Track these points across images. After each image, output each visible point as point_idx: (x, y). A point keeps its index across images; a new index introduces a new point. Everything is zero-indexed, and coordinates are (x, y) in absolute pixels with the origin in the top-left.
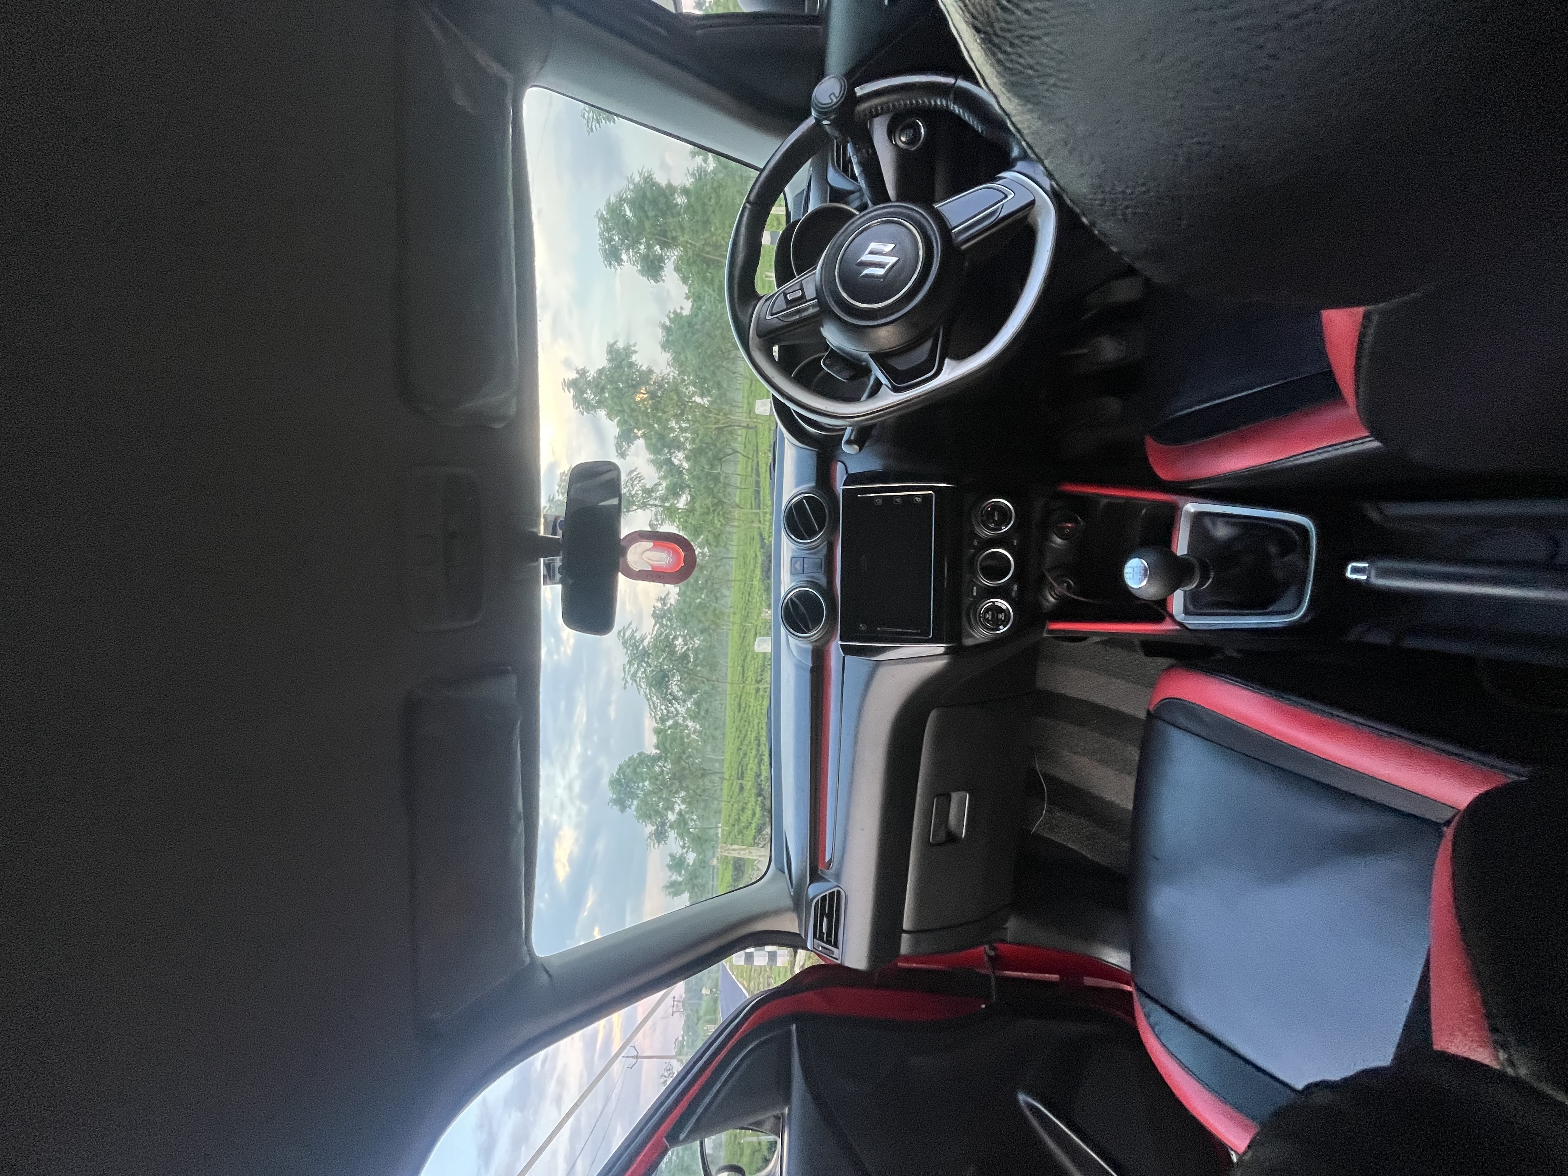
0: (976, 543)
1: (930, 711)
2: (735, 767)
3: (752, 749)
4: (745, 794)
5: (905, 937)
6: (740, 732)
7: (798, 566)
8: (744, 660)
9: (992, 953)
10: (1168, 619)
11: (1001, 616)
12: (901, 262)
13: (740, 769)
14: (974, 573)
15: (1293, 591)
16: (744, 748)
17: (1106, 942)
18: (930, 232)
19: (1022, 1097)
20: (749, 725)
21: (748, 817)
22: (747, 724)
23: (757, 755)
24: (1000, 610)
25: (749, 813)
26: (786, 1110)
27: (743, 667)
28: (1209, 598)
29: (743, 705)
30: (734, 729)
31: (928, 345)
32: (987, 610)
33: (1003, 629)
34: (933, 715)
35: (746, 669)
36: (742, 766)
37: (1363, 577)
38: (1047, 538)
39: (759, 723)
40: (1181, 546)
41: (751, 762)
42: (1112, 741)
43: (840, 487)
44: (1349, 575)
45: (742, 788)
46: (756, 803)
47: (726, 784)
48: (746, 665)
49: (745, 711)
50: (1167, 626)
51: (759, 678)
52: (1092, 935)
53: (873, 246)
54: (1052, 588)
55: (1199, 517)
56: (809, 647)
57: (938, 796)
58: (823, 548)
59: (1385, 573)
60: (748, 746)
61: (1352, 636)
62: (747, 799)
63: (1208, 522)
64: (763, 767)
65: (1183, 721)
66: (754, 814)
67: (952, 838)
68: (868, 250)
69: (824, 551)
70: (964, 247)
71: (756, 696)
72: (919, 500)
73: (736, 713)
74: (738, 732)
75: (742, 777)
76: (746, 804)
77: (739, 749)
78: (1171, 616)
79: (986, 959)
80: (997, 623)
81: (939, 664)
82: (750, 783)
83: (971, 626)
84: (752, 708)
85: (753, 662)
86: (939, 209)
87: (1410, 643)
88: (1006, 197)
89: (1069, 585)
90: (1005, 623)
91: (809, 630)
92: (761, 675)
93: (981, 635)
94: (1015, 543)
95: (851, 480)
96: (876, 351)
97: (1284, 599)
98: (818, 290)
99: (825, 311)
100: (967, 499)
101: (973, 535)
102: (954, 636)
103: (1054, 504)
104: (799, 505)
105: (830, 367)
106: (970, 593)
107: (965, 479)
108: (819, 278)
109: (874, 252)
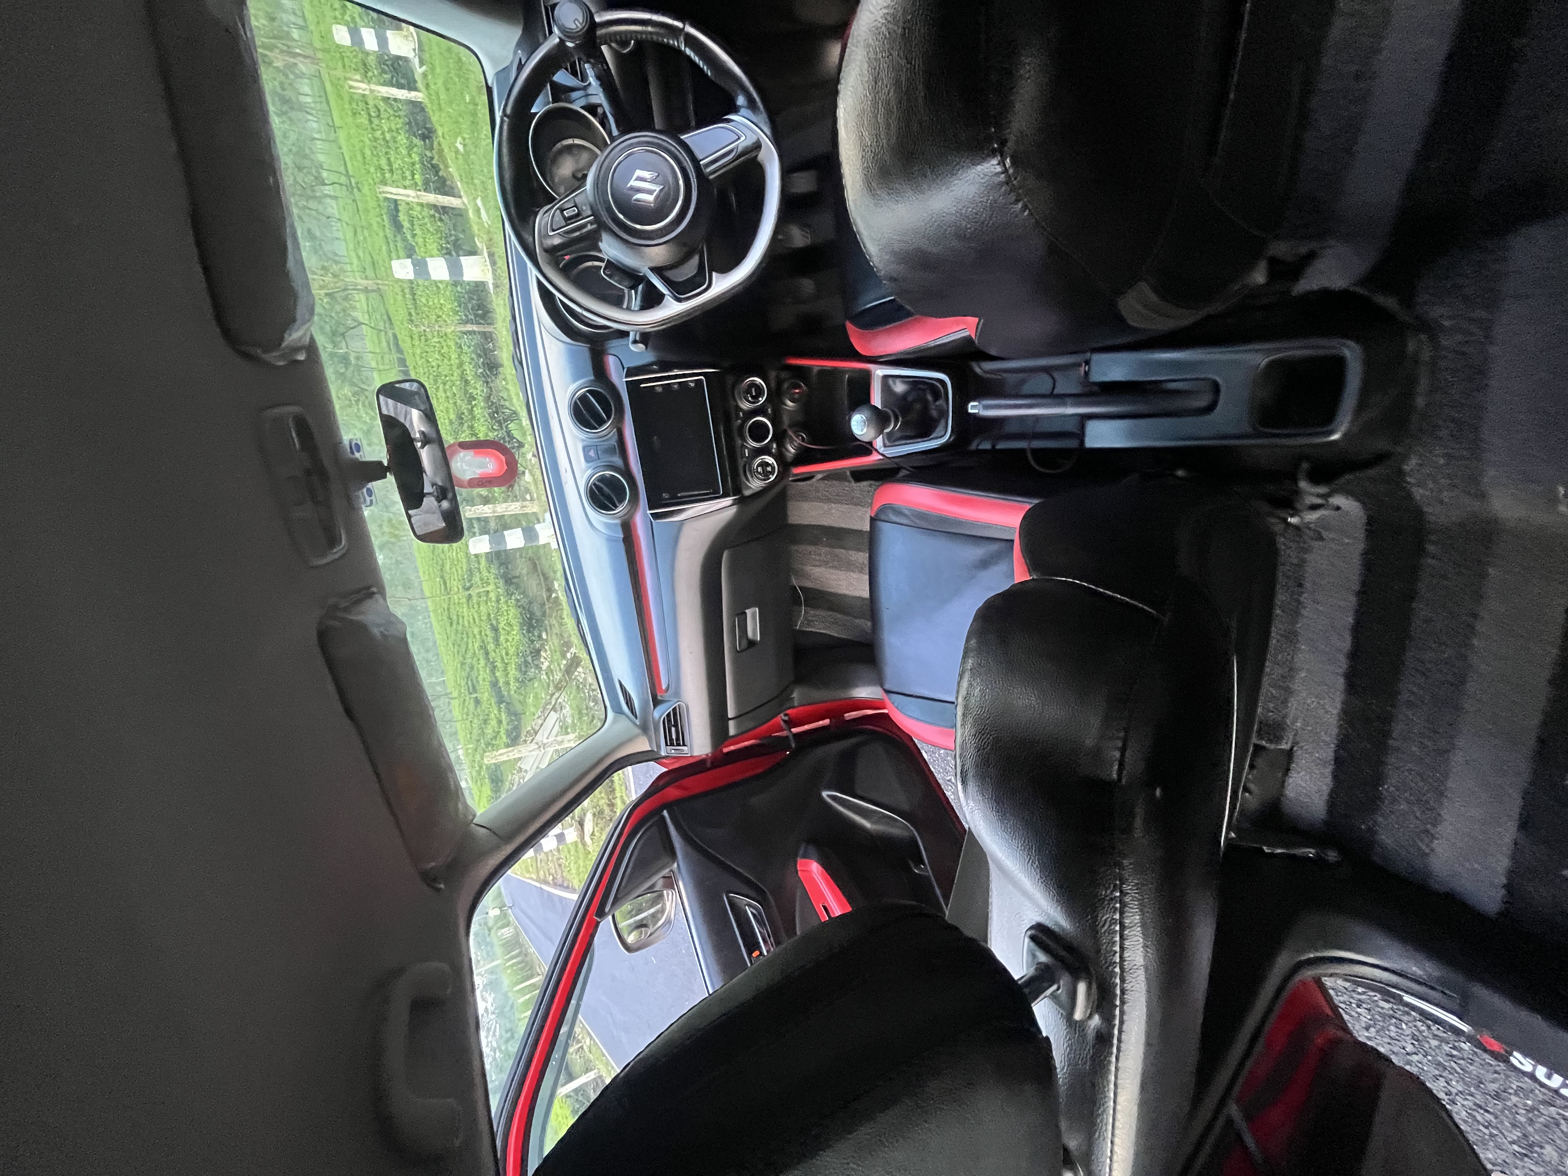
0: (741, 414)
1: (722, 554)
2: (463, 683)
3: (479, 660)
4: (484, 705)
5: (731, 724)
6: (459, 646)
7: (592, 453)
8: (442, 570)
9: (786, 718)
10: (874, 452)
11: (769, 469)
12: (666, 188)
13: (470, 683)
14: (744, 439)
15: (943, 422)
16: (469, 661)
17: (856, 686)
18: (685, 164)
19: (825, 794)
20: (468, 637)
21: (493, 727)
22: (465, 636)
23: (486, 664)
24: (768, 464)
25: (494, 722)
26: (675, 865)
27: (442, 577)
28: (899, 434)
29: (455, 618)
30: (451, 645)
31: (696, 260)
32: (758, 466)
33: (772, 478)
34: (725, 555)
35: (447, 578)
36: (472, 680)
37: (976, 411)
38: (784, 404)
39: (481, 632)
40: (877, 400)
41: (481, 673)
42: (837, 551)
43: (619, 380)
44: (970, 411)
45: (477, 702)
46: (500, 711)
47: (455, 703)
48: (445, 574)
49: (458, 623)
50: (875, 457)
51: (468, 585)
52: (849, 684)
53: (639, 173)
54: (791, 442)
55: (886, 377)
56: (618, 521)
57: (738, 615)
58: (613, 436)
59: (986, 407)
60: (472, 658)
61: (973, 447)
62: (487, 711)
63: (891, 381)
64: (498, 674)
65: (894, 518)
66: (500, 722)
67: (752, 643)
68: (634, 177)
69: (616, 437)
70: (711, 177)
71: (468, 604)
72: (692, 385)
73: (448, 628)
74: (456, 647)
75: (475, 690)
76: (488, 715)
77: (463, 664)
78: (876, 450)
79: (782, 723)
80: (766, 475)
81: (733, 510)
82: (486, 694)
83: (747, 480)
84: (466, 618)
85: (454, 569)
86: (686, 141)
87: (1001, 446)
88: (739, 138)
89: (803, 437)
90: (772, 473)
91: (616, 507)
92: (470, 581)
93: (755, 484)
94: (770, 411)
95: (631, 372)
96: (653, 265)
97: (938, 430)
98: (592, 208)
99: (601, 226)
100: (730, 379)
101: (738, 408)
102: (737, 490)
103: (784, 375)
104: (583, 399)
105: (610, 276)
106: (743, 455)
107: (726, 364)
108: (591, 198)
109: (640, 179)
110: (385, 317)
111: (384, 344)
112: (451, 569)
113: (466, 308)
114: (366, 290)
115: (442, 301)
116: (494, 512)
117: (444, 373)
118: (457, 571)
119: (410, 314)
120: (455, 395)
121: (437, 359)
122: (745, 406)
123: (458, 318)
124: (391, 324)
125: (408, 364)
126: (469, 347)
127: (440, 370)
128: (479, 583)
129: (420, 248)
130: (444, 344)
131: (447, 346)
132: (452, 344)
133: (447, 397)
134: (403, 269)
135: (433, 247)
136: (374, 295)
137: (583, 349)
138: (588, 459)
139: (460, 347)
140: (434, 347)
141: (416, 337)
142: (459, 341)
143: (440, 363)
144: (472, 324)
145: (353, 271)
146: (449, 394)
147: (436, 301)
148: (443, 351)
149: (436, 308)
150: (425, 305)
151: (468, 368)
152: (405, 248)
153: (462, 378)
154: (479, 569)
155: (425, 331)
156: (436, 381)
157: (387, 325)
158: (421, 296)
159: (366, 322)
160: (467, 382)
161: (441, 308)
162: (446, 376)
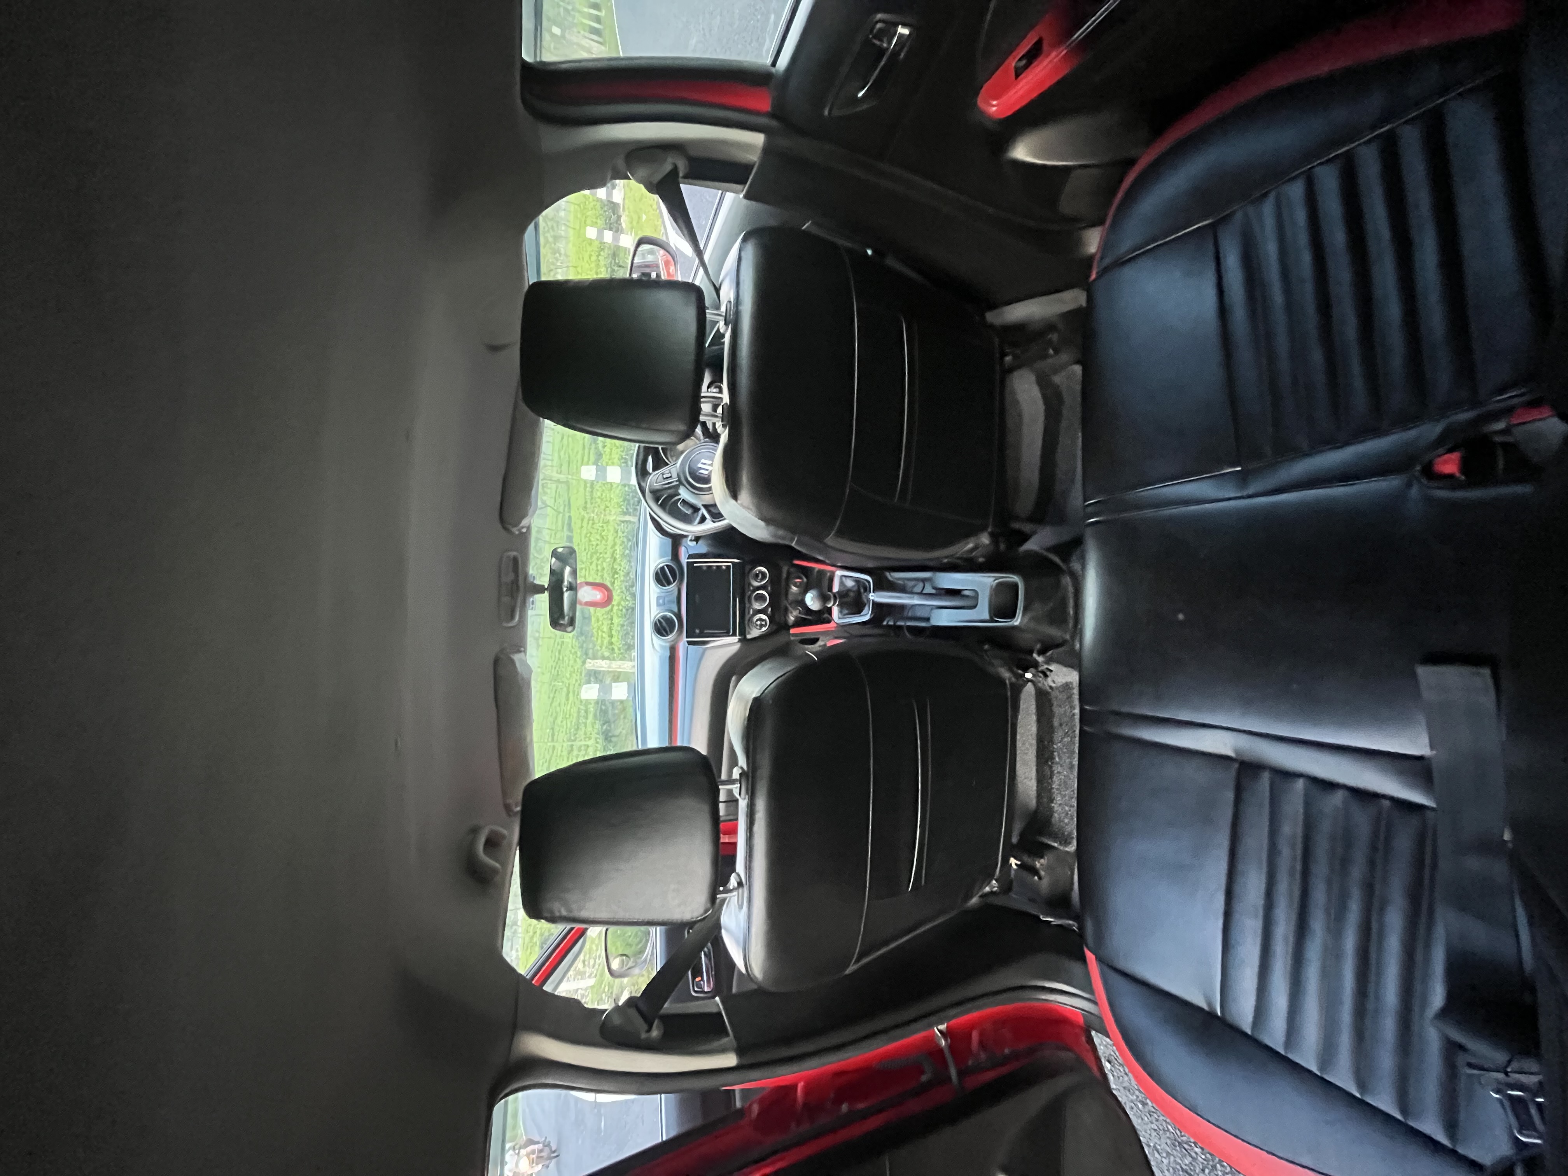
0: (751, 588)
1: (732, 677)
7: (661, 601)
8: (554, 722)
10: (832, 621)
11: (764, 623)
14: (750, 603)
15: (867, 606)
24: (763, 620)
28: (846, 611)
32: (757, 620)
33: (764, 629)
34: (734, 678)
37: (873, 598)
38: (790, 588)
40: (836, 588)
43: (684, 560)
50: (832, 625)
53: (703, 461)
54: (792, 612)
55: (843, 576)
56: (668, 645)
58: (674, 591)
61: (885, 623)
63: (844, 579)
68: (701, 462)
69: (676, 594)
72: (724, 568)
80: (761, 627)
81: (737, 647)
83: (750, 628)
85: (564, 723)
89: (800, 610)
90: (765, 626)
91: (668, 635)
92: (575, 734)
93: (754, 633)
94: (769, 588)
95: (690, 557)
96: (704, 503)
97: (864, 611)
98: (678, 475)
99: (681, 483)
100: (748, 568)
101: (750, 584)
102: (743, 633)
103: (792, 570)
104: (662, 569)
105: (683, 507)
106: (749, 612)
107: (747, 559)
108: (678, 470)
109: (703, 464)
110: (567, 503)
111: (560, 523)
112: (562, 722)
113: (629, 504)
114: (558, 481)
115: (612, 496)
116: (609, 667)
117: (599, 551)
118: (567, 724)
119: (586, 502)
120: (603, 569)
121: (598, 540)
122: (756, 584)
123: (621, 510)
124: (570, 508)
125: (574, 540)
126: (623, 533)
127: (597, 548)
128: (583, 736)
129: (606, 455)
130: (605, 528)
131: (608, 530)
132: (612, 529)
133: (597, 570)
134: (588, 472)
135: (616, 457)
136: (563, 485)
137: (669, 541)
138: (658, 605)
139: (617, 532)
140: (598, 529)
141: (586, 521)
142: (617, 527)
143: (599, 543)
144: (630, 515)
145: (552, 466)
146: (599, 568)
147: (608, 495)
148: (603, 534)
149: (607, 501)
150: (599, 497)
151: (618, 549)
152: (596, 453)
153: (612, 555)
154: (585, 724)
155: (594, 517)
156: (592, 557)
157: (566, 509)
158: (597, 490)
159: (552, 506)
160: (615, 560)
161: (610, 501)
162: (601, 553)
